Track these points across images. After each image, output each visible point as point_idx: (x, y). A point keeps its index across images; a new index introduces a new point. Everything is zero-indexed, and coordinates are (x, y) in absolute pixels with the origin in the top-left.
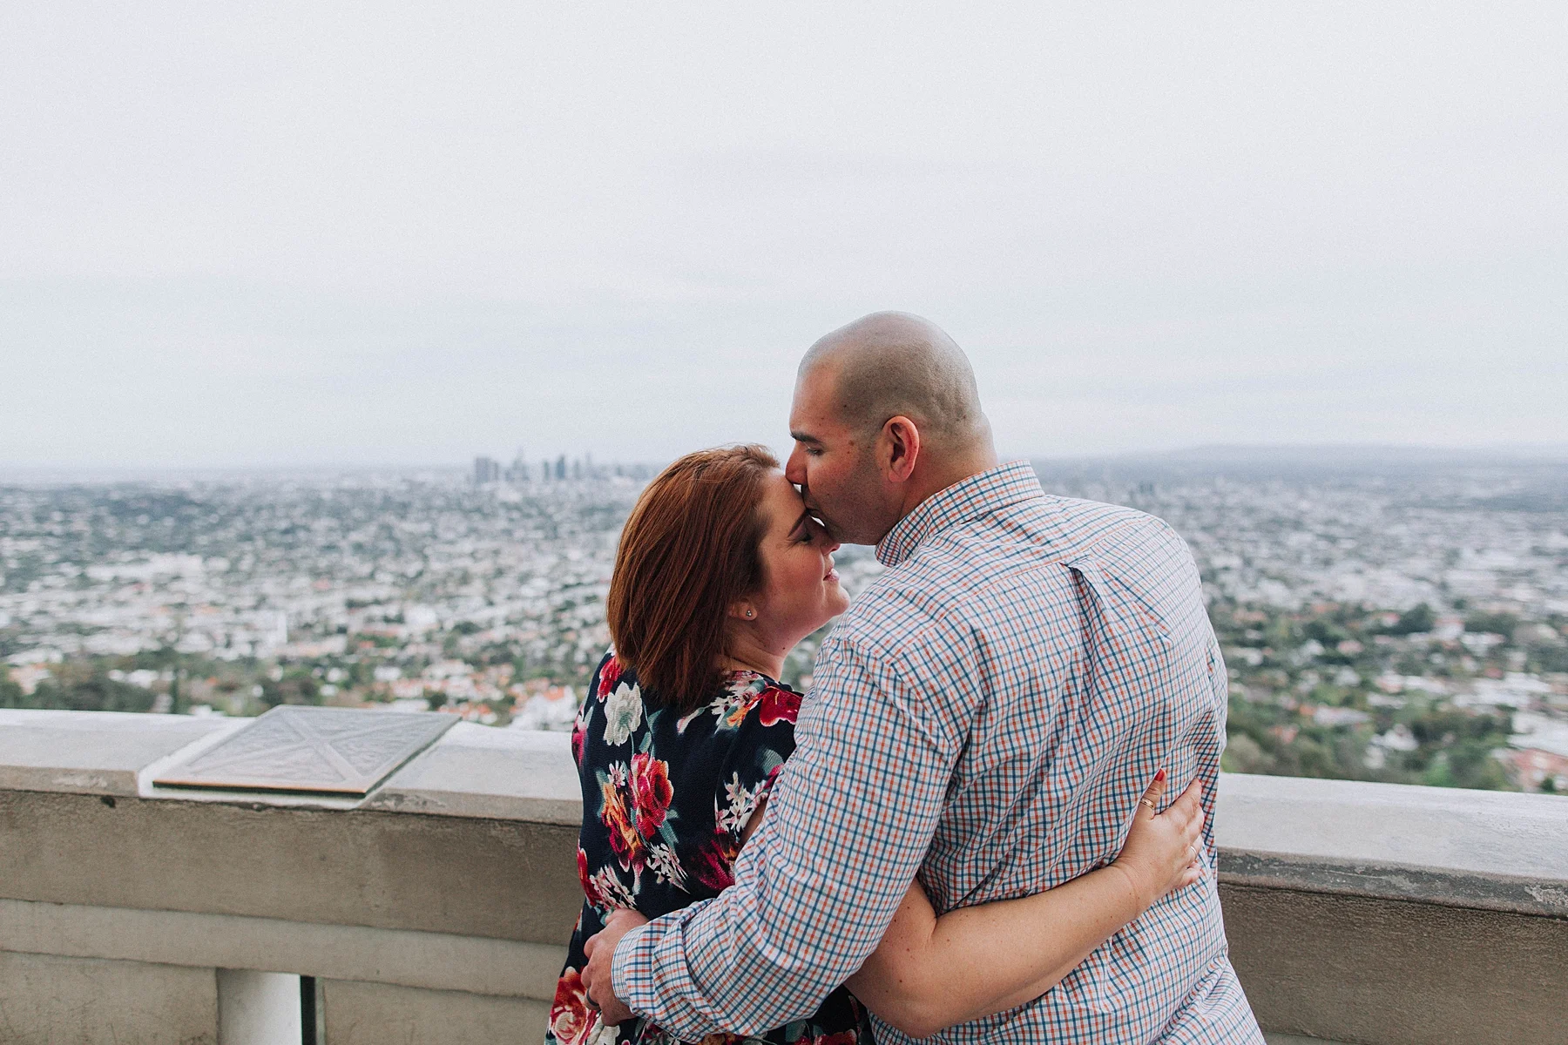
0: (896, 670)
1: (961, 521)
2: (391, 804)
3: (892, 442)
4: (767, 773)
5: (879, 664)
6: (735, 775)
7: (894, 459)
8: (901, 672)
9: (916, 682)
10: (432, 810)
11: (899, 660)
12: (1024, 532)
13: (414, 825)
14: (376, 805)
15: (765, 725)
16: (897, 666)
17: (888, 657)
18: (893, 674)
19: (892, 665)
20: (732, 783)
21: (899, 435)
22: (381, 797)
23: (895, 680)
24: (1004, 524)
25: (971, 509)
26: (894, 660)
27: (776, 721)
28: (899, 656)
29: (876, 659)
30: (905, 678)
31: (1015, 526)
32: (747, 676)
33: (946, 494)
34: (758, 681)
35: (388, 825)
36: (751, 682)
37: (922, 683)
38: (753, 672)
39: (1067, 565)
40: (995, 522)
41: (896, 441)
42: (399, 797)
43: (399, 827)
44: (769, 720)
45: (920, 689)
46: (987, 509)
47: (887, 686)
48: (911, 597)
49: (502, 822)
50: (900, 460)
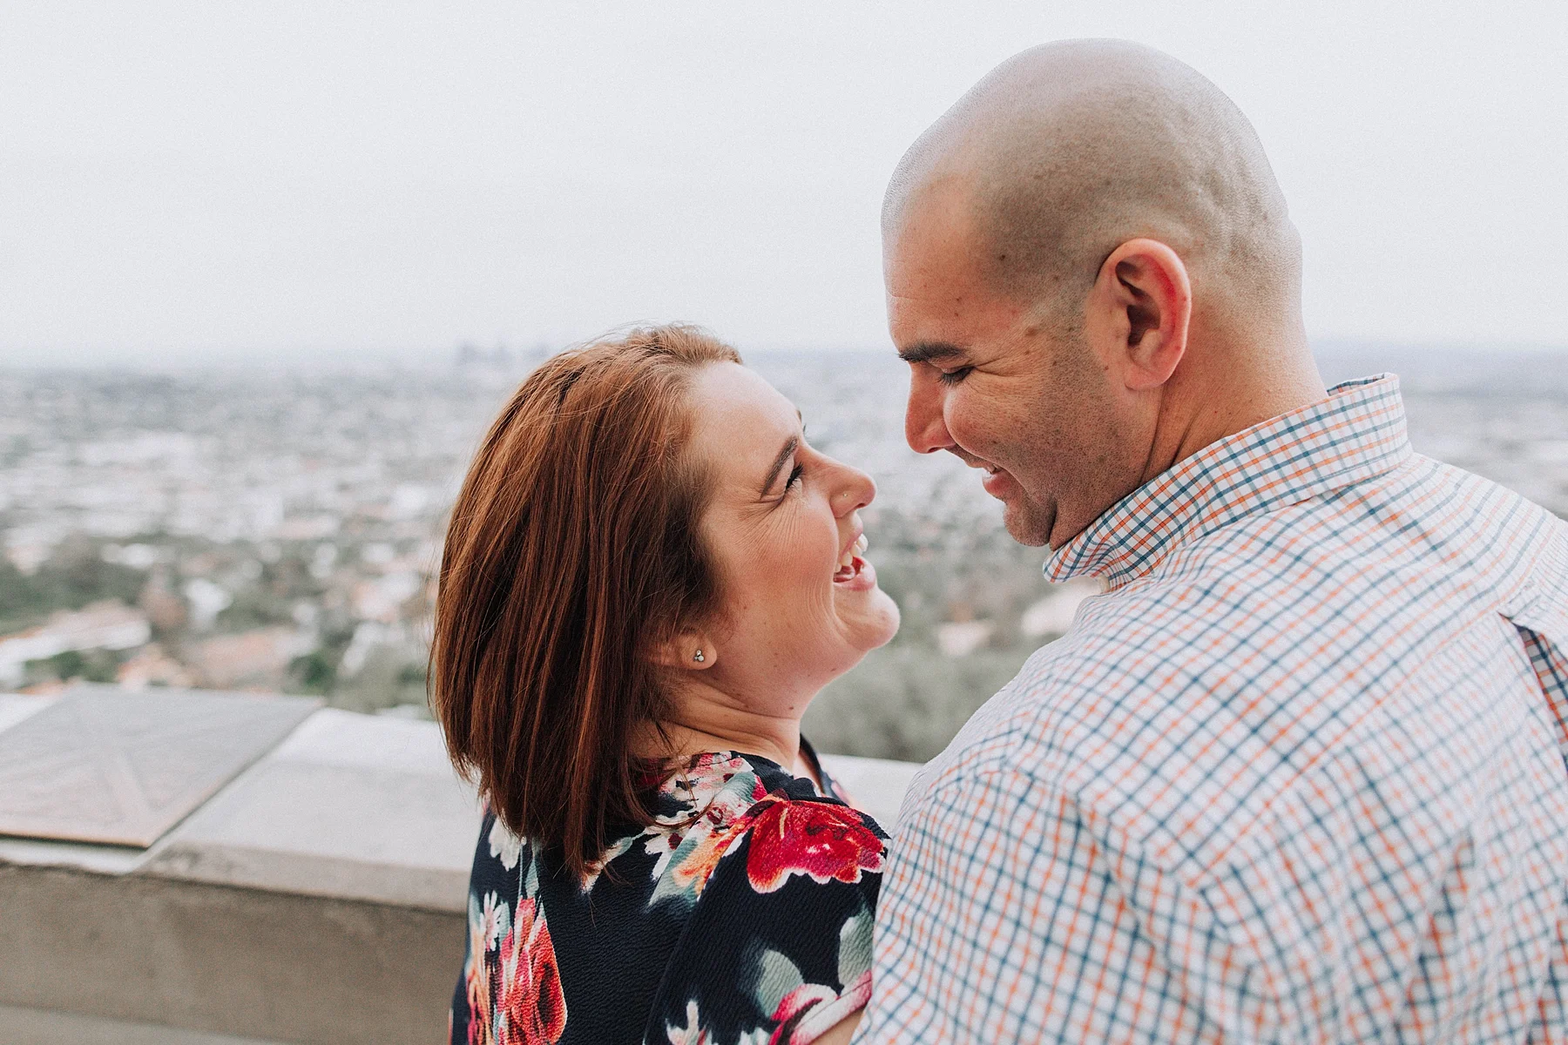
0: (1212, 908)
1: (1290, 499)
2: (181, 868)
3: (1121, 302)
4: (769, 1011)
5: (1167, 885)
6: (692, 1009)
7: (1133, 340)
8: (1227, 915)
9: (1267, 949)
10: (239, 878)
11: (1219, 882)
12: (1424, 536)
13: (216, 899)
14: (160, 868)
15: (760, 888)
16: (1216, 896)
17: (1191, 869)
18: (1204, 919)
19: (1203, 892)
20: (684, 1026)
21: (1138, 284)
22: (169, 855)
23: (1210, 935)
24: (1383, 514)
25: (1310, 477)
26: (1206, 881)
27: (781, 880)
28: (1221, 869)
29: (1160, 871)
30: (1238, 935)
31: (1405, 521)
32: (721, 764)
33: (1252, 440)
34: (743, 778)
35: (176, 895)
36: (727, 777)
37: (1280, 952)
38: (734, 755)
39: (1509, 619)
40: (1362, 510)
41: (1132, 300)
42: (194, 856)
43: (193, 900)
44: (767, 876)
45: (1275, 967)
46: (1344, 480)
47: (1188, 948)
48: (1224, 693)
49: (343, 902)
50: (1150, 339)
